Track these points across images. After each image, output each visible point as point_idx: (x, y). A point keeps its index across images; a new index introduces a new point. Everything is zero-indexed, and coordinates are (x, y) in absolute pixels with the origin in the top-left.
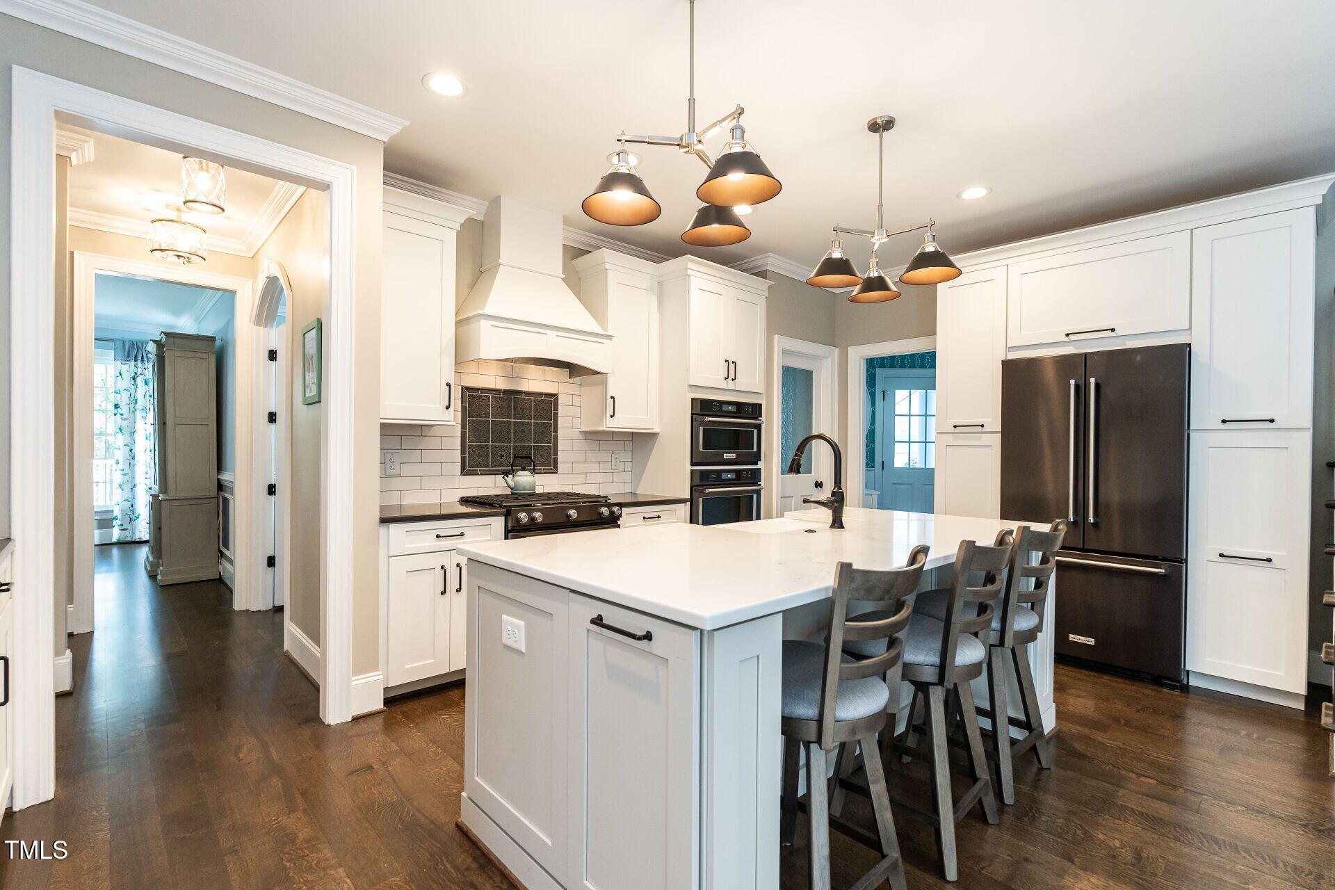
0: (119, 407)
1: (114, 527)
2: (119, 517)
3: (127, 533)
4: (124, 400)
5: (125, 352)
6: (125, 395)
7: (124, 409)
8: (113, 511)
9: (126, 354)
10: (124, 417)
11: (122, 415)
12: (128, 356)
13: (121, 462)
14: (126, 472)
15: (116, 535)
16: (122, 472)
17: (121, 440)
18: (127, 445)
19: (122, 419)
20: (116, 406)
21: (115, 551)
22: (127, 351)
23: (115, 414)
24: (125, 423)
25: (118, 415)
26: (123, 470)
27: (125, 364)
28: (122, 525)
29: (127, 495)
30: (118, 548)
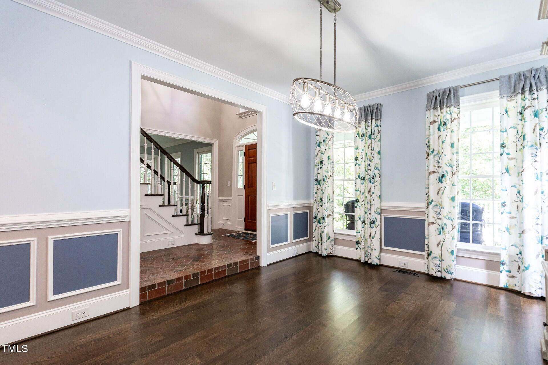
0: (505, 146)
1: (501, 272)
2: (507, 262)
3: (515, 281)
4: (511, 138)
5: (511, 87)
6: (512, 133)
7: (511, 149)
8: (499, 255)
9: (513, 88)
10: (510, 157)
11: (508, 154)
12: (514, 91)
13: (508, 203)
14: (513, 215)
15: (503, 281)
16: (509, 215)
17: (508, 180)
18: (515, 186)
19: (509, 159)
20: (503, 146)
21: (502, 298)
22: (513, 85)
23: (502, 154)
24: (512, 163)
25: (505, 154)
26: (511, 213)
27: (511, 101)
28: (510, 272)
29: (515, 239)
30: (506, 296)
